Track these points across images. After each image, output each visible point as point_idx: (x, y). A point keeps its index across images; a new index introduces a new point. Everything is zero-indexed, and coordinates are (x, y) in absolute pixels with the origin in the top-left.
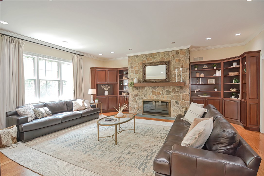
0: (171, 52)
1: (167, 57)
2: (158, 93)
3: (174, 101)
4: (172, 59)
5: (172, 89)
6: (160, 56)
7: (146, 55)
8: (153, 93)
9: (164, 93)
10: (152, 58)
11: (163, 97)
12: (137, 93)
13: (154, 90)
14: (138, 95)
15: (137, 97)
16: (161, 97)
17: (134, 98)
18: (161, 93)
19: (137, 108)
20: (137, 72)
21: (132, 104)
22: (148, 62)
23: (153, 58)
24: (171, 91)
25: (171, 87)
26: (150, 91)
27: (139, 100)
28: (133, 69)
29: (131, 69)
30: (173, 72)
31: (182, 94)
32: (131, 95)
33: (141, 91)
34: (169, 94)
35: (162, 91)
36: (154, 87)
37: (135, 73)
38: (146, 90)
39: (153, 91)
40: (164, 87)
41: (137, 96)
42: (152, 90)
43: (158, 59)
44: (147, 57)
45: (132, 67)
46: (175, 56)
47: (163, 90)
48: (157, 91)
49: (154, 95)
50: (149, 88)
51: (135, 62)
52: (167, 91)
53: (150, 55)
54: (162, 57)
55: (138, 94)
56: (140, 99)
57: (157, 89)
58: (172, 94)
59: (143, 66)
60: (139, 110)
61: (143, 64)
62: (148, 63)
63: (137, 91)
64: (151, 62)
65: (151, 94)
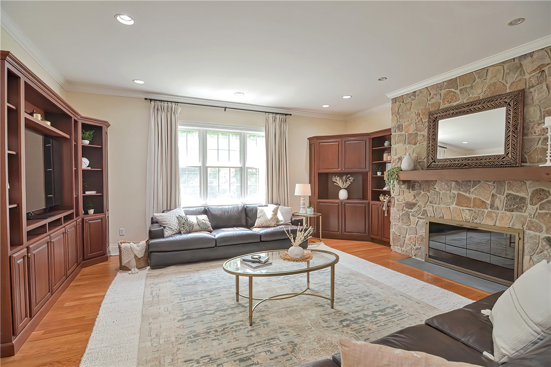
0: (529, 59)
1: (513, 78)
2: (478, 202)
3: (538, 234)
4: (534, 81)
5: (530, 191)
6: (487, 81)
7: (439, 86)
8: (461, 201)
9: (497, 203)
10: (458, 91)
11: (494, 215)
12: (411, 200)
13: (463, 191)
14: (414, 205)
15: (412, 210)
16: (489, 215)
17: (404, 212)
18: (489, 202)
19: (412, 241)
20: (412, 140)
21: (400, 228)
22: (447, 105)
23: (461, 90)
24: (528, 197)
25: (528, 183)
26: (452, 195)
27: (418, 218)
28: (403, 133)
29: (398, 133)
30: (538, 130)
32: (396, 202)
33: (423, 193)
34: (519, 209)
35: (493, 195)
36: (466, 184)
37: (409, 143)
38: (437, 190)
39: (458, 194)
40: (499, 183)
41: (411, 205)
42: (456, 192)
43: (479, 92)
44: (443, 92)
45: (400, 127)
46: (546, 69)
47: (494, 192)
48: (472, 196)
49: (461, 208)
50: (446, 184)
51: (408, 113)
52: (512, 198)
53: (452, 83)
54: (494, 80)
55: (414, 201)
56: (420, 216)
57: (472, 190)
58: (531, 209)
59: (429, 122)
60: (417, 246)
61: (431, 114)
62: (446, 110)
63: (413, 193)
64: (455, 104)
65: (454, 205)
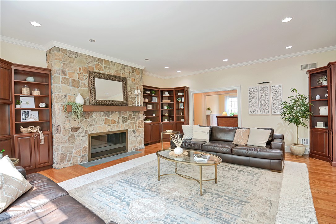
0: (127, 67)
1: (123, 72)
2: (113, 121)
3: (130, 130)
4: (128, 76)
5: (128, 115)
6: (115, 68)
7: (93, 58)
8: (106, 122)
9: (120, 121)
10: (103, 66)
11: (119, 126)
12: (76, 125)
13: (108, 117)
14: (79, 128)
15: (77, 133)
16: (117, 126)
17: (70, 135)
18: (117, 121)
19: (78, 153)
20: (75, 84)
21: (67, 148)
22: (98, 71)
23: (105, 67)
24: (128, 117)
25: (127, 112)
26: (102, 119)
27: (82, 136)
28: (67, 77)
29: (62, 76)
30: (130, 93)
31: (138, 121)
32: (62, 129)
33: (85, 120)
34: (126, 122)
35: (118, 118)
36: (108, 113)
38: (94, 117)
39: (105, 118)
40: (120, 112)
41: (75, 129)
42: (104, 118)
43: (112, 72)
44: (96, 63)
46: (130, 73)
47: (118, 116)
48: (111, 119)
49: (106, 125)
50: (99, 113)
51: (71, 64)
52: (124, 118)
53: (100, 60)
54: (117, 69)
55: (79, 126)
56: (83, 135)
57: (111, 116)
58: (129, 121)
59: (89, 76)
60: (82, 155)
61: (89, 72)
63: (78, 120)
64: (102, 72)
65: (103, 124)
